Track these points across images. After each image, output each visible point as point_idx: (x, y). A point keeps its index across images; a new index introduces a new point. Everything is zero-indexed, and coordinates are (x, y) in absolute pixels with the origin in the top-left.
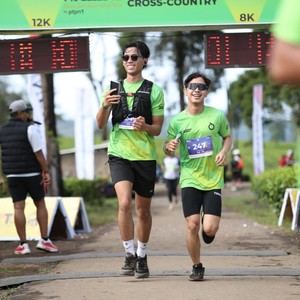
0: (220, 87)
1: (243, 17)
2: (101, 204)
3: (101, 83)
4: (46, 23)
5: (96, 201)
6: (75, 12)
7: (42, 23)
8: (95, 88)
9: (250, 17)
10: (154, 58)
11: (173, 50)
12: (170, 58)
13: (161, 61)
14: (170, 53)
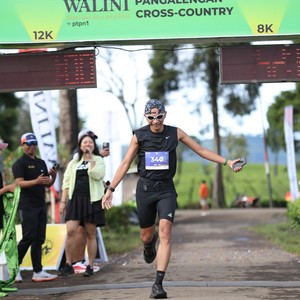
0: (255, 109)
1: (260, 28)
2: (127, 231)
3: (133, 106)
4: (48, 35)
5: (122, 228)
6: (79, 24)
7: (44, 36)
8: (127, 110)
9: (268, 28)
10: (187, 79)
11: (206, 71)
12: (203, 79)
13: (194, 82)
14: (203, 74)
